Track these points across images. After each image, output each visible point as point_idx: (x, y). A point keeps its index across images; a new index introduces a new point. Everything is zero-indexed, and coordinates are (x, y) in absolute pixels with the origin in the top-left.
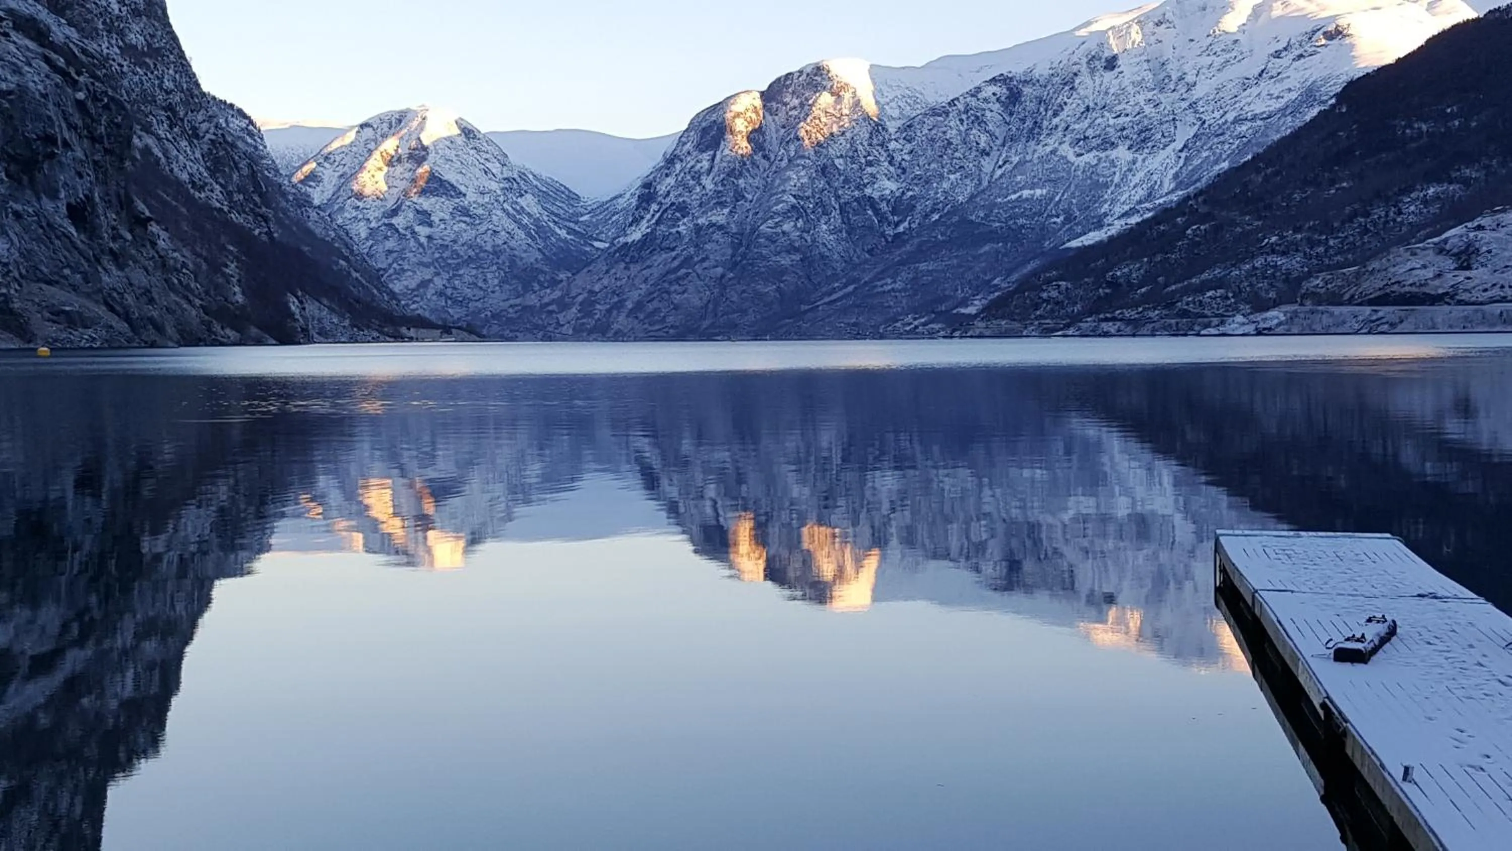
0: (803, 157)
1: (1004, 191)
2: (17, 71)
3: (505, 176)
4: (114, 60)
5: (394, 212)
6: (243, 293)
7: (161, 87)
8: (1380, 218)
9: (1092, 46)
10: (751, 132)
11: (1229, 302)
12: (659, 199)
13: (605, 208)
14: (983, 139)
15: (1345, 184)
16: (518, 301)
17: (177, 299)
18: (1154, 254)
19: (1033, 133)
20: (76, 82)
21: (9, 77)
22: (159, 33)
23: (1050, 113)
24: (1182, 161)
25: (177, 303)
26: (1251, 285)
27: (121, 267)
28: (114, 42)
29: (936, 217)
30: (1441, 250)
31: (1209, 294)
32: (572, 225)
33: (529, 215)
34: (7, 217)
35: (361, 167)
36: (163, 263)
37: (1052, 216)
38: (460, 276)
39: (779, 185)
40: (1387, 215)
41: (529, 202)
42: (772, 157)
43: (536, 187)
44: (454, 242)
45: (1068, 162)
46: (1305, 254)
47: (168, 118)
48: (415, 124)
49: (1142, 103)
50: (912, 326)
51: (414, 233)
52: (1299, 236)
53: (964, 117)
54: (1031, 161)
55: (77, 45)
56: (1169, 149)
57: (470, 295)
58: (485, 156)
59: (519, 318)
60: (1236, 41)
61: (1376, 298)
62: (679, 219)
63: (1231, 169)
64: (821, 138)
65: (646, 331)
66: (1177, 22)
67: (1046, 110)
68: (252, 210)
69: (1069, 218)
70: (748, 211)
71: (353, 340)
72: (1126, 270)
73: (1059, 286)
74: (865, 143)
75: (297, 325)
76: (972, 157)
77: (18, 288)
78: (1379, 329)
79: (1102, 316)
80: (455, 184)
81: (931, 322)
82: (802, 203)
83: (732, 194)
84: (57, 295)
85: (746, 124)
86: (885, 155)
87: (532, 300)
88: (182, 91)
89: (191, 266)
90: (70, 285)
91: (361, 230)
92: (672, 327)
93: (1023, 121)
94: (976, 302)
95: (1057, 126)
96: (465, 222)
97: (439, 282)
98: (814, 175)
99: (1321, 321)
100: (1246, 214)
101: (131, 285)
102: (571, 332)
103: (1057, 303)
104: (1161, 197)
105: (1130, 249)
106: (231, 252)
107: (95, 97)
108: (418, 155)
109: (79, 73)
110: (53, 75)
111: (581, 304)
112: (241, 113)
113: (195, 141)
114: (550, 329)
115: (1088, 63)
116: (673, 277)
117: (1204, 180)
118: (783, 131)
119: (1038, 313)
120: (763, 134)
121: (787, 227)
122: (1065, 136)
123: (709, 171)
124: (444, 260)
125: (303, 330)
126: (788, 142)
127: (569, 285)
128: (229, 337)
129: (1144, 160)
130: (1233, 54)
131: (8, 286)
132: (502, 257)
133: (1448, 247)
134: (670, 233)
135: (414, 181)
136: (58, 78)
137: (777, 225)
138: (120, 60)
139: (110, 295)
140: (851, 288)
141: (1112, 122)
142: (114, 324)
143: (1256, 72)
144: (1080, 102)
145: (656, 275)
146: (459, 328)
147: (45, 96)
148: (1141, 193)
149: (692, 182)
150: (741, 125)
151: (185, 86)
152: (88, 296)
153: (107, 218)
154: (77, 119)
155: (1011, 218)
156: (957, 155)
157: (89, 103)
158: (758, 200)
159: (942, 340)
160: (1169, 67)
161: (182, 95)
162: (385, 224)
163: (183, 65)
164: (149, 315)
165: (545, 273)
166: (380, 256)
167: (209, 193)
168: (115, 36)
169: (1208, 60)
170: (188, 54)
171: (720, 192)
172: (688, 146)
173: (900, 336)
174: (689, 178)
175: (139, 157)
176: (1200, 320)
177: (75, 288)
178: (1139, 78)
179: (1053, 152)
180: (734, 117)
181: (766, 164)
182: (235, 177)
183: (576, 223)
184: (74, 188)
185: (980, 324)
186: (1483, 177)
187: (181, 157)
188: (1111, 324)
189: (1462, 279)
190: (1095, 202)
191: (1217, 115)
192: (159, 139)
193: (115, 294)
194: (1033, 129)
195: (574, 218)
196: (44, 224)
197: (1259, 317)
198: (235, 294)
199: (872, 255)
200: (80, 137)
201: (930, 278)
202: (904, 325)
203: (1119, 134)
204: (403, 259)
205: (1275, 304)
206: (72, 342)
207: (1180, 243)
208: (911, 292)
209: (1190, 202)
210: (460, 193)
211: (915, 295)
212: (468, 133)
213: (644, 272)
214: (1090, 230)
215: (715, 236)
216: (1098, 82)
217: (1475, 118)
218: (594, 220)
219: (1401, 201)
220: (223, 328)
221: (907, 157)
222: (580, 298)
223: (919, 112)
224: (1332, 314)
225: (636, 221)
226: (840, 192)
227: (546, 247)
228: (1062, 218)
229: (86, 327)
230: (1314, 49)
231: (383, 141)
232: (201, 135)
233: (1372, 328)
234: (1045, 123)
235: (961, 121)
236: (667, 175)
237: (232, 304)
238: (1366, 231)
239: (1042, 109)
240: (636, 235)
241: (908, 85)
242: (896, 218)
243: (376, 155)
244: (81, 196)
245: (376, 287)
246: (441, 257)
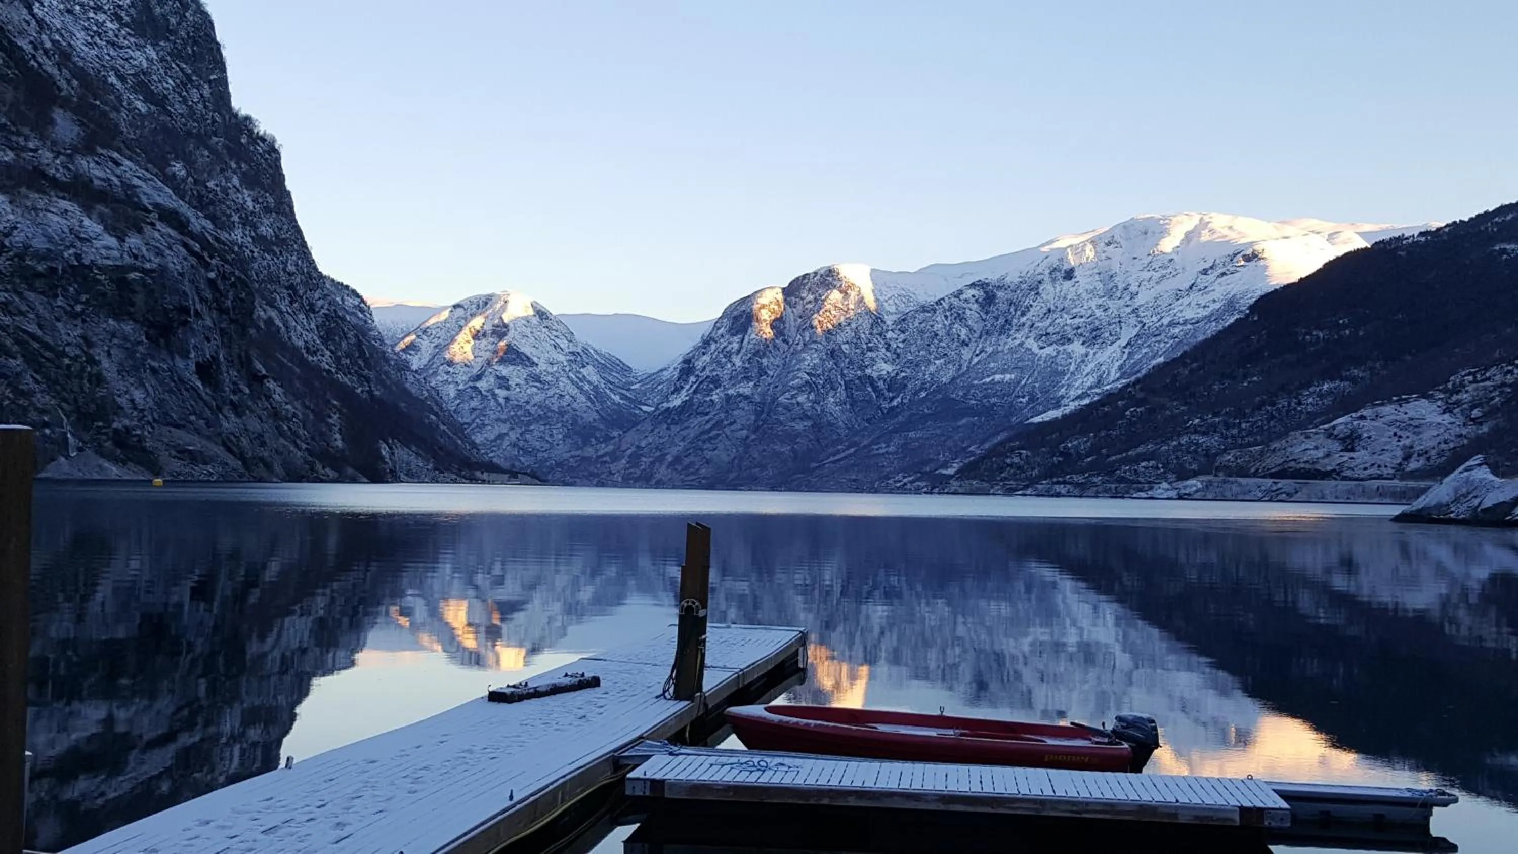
0: (815, 342)
1: (980, 375)
2: (160, 254)
3: (571, 350)
4: (247, 247)
5: (479, 377)
6: (343, 440)
7: (284, 270)
8: (1283, 407)
9: (1054, 260)
10: (774, 321)
11: (1159, 472)
12: (697, 373)
13: (652, 379)
14: (964, 332)
15: (1255, 379)
16: (579, 453)
17: (286, 443)
18: (1099, 431)
19: (1005, 329)
20: (209, 264)
21: (153, 258)
22: (286, 227)
23: (1019, 313)
24: (1125, 356)
25: (284, 446)
26: (1177, 458)
27: (239, 415)
28: (247, 233)
29: (923, 394)
30: (1330, 435)
31: (1143, 464)
32: (624, 392)
33: (589, 382)
34: (145, 372)
35: (453, 340)
36: (276, 414)
37: (1018, 397)
38: (531, 431)
39: (796, 364)
40: (1289, 405)
41: (589, 372)
42: (791, 341)
43: (596, 360)
44: (527, 402)
45: (1033, 353)
46: (1222, 434)
47: (290, 295)
48: (498, 306)
49: (1094, 308)
50: (902, 483)
51: (494, 395)
52: (1217, 420)
53: (948, 313)
54: (1003, 351)
55: (211, 235)
56: (1116, 345)
57: (538, 447)
58: (555, 333)
59: (579, 466)
60: (1171, 260)
61: (1276, 472)
62: (712, 390)
63: (1166, 364)
64: (830, 327)
65: (683, 481)
66: (1122, 242)
67: (1016, 310)
68: (356, 372)
69: (1033, 399)
70: (769, 385)
71: (435, 480)
72: (1075, 443)
73: (1020, 454)
74: (867, 333)
75: (386, 467)
76: (954, 346)
77: (150, 430)
78: (1279, 498)
79: (1055, 480)
80: (529, 355)
81: (919, 479)
82: (814, 379)
83: (756, 371)
84: (183, 437)
85: (769, 313)
86: (883, 343)
87: (589, 452)
88: (303, 274)
89: (301, 417)
90: (196, 429)
91: (452, 391)
92: (704, 478)
93: (997, 319)
94: (955, 465)
95: (1024, 324)
96: (536, 387)
97: (513, 436)
98: (824, 357)
99: (1231, 489)
100: (1175, 399)
101: (246, 429)
102: (620, 479)
103: (1019, 468)
104: (1108, 384)
105: (1079, 425)
106: (335, 406)
107: (224, 277)
108: (500, 330)
109: (211, 257)
110: (190, 258)
111: (630, 457)
112: (355, 293)
113: (312, 315)
114: (603, 476)
115: (1050, 274)
116: (706, 437)
117: (1144, 372)
118: (800, 320)
119: (1003, 475)
120: (784, 323)
121: (801, 399)
122: (1030, 332)
123: (739, 351)
124: (519, 417)
125: (391, 471)
126: (804, 330)
127: (620, 440)
128: (328, 476)
129: (1094, 354)
130: (1169, 271)
131: (142, 428)
132: (566, 416)
133: (1336, 432)
134: (705, 401)
135: (495, 352)
136: (193, 260)
137: (793, 397)
138: (252, 248)
139: (228, 438)
140: (852, 450)
141: (1069, 322)
142: (229, 462)
143: (1187, 285)
144: (1043, 305)
145: (692, 435)
146: (525, 473)
147: (180, 274)
148: (1091, 380)
149: (724, 360)
150: (765, 315)
151: (305, 270)
152: (209, 438)
153: (229, 375)
154: (208, 295)
155: (985, 397)
156: (942, 344)
157: (219, 282)
158: (778, 375)
159: (924, 495)
160: (1116, 279)
161: (303, 277)
162: (471, 387)
163: (305, 253)
164: (261, 455)
165: (601, 430)
166: (466, 413)
167: (320, 357)
168: (248, 228)
169: (1149, 275)
170: (309, 244)
171: (747, 368)
172: (720, 332)
173: (891, 491)
174: (721, 356)
175: (263, 326)
176: (1135, 485)
177: (198, 431)
178: (1092, 288)
179: (1021, 345)
180: (760, 308)
181: (786, 346)
182: (344, 344)
183: (628, 390)
184: (203, 350)
185: (955, 483)
186: (1368, 376)
187: (298, 327)
188: (1062, 486)
189: (1346, 459)
190: (1054, 386)
191: (1155, 319)
192: (281, 312)
193: (232, 438)
194: (1004, 326)
195: (627, 386)
196: (176, 379)
197: (1180, 484)
198: (336, 440)
199: (869, 423)
200: (210, 309)
201: (917, 444)
202: (895, 482)
203: (1075, 332)
204: (484, 416)
205: (1195, 474)
206: (193, 475)
207: (1120, 422)
208: (901, 455)
209: (1129, 389)
210: (534, 363)
211: (905, 457)
212: (542, 314)
213: (682, 432)
214: (1050, 409)
215: (741, 405)
216: (1058, 289)
217: (1363, 328)
218: (643, 388)
219: (1301, 394)
220: (324, 468)
221: (901, 345)
222: (629, 452)
223: (911, 308)
224: (1240, 485)
225: (677, 390)
226: (845, 372)
227: (602, 409)
228: (1027, 398)
229: (205, 464)
230: (1234, 268)
231: (471, 319)
232: (317, 310)
233: (1272, 497)
234: (1015, 321)
235: (946, 317)
236: (704, 354)
237: (332, 447)
238: (1272, 417)
239: (1012, 310)
240: (676, 401)
241: (903, 286)
242: (891, 395)
243: (466, 330)
244: (208, 356)
245: (460, 438)
246: (516, 415)
